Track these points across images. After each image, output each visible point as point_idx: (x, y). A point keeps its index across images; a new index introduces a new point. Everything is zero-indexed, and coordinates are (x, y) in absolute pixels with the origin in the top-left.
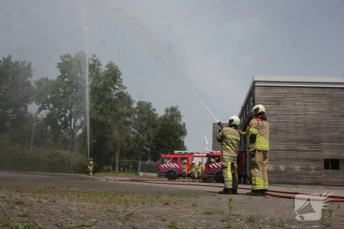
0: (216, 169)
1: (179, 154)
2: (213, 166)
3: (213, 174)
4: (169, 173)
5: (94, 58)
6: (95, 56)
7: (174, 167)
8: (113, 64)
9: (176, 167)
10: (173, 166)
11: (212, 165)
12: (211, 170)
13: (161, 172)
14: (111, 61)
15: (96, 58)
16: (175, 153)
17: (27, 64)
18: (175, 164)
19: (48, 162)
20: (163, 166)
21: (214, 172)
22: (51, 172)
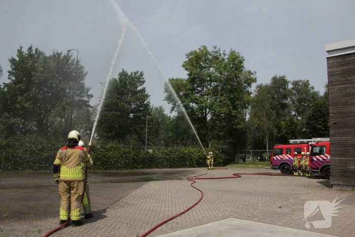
0: (322, 162)
1: (295, 143)
2: (318, 159)
3: (318, 169)
4: (284, 165)
5: (215, 50)
6: (215, 48)
7: (288, 158)
8: (234, 52)
9: (289, 158)
10: (286, 157)
11: (316, 158)
12: (316, 164)
13: (274, 164)
14: (231, 49)
15: (217, 49)
16: (290, 142)
17: (139, 73)
18: (288, 155)
19: (165, 158)
20: (275, 158)
21: (318, 166)
22: (170, 167)
